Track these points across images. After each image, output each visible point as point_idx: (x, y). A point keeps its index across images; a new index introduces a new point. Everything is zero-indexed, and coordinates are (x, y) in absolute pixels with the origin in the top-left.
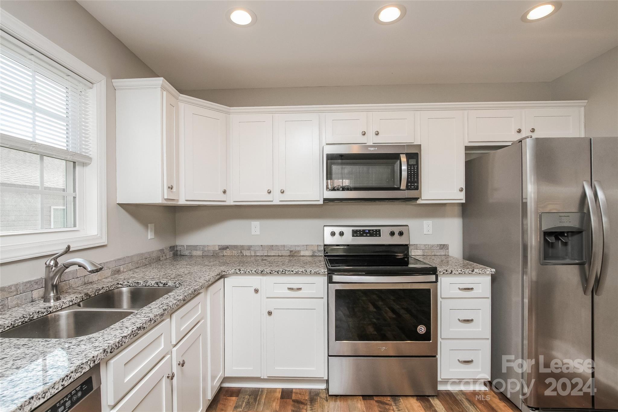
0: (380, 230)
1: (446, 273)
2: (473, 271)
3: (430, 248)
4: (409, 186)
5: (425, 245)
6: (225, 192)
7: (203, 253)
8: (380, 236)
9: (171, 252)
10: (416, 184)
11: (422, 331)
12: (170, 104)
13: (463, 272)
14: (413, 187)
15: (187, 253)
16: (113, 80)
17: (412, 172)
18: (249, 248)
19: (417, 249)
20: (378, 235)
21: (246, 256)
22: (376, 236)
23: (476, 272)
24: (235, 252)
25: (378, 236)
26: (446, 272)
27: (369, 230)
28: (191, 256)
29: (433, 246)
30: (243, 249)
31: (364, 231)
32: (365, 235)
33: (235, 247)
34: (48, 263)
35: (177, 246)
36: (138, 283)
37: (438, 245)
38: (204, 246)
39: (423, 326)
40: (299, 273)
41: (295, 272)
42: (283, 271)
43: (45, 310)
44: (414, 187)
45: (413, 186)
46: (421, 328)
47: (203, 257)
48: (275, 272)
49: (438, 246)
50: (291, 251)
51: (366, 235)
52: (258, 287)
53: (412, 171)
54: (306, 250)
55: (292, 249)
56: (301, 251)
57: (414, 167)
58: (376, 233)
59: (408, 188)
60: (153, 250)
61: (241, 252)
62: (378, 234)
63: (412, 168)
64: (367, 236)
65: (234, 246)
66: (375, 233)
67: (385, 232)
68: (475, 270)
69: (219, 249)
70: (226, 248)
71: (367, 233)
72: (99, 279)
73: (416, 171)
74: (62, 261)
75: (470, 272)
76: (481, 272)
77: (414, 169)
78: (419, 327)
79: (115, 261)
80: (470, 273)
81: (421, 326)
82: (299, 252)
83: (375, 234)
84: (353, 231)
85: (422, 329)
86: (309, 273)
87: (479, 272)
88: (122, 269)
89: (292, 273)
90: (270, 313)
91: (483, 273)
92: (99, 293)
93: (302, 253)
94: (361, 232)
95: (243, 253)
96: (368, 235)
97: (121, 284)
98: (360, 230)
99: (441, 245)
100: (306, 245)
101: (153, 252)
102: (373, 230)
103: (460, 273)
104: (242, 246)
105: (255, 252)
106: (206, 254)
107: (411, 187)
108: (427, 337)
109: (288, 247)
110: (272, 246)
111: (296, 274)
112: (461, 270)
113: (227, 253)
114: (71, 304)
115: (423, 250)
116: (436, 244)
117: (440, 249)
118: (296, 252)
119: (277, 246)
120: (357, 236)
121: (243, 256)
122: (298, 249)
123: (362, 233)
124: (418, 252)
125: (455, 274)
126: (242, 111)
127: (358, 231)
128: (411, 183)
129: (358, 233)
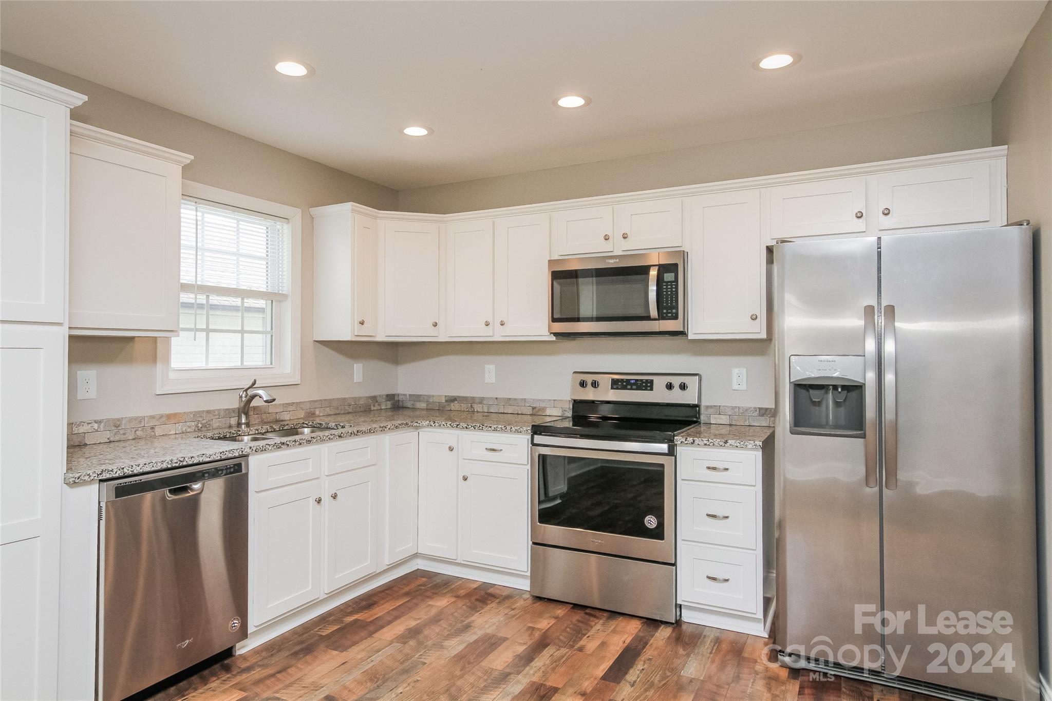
0: (652, 381)
1: (686, 442)
2: (726, 442)
3: (741, 413)
4: (665, 313)
5: (733, 408)
6: (435, 325)
7: (427, 405)
8: (652, 389)
9: (388, 402)
10: (674, 311)
11: (651, 524)
12: (364, 227)
13: (711, 442)
14: (670, 315)
15: (409, 404)
16: (310, 209)
17: (669, 293)
18: (481, 401)
19: (720, 414)
20: (649, 388)
21: (478, 412)
22: (646, 389)
23: (730, 445)
24: (464, 406)
25: (649, 390)
26: (686, 440)
27: (637, 380)
28: (414, 409)
29: (746, 411)
30: (474, 403)
31: (628, 381)
32: (629, 387)
33: (464, 399)
34: (241, 394)
35: (399, 395)
36: (321, 424)
37: (755, 408)
38: (429, 396)
39: (653, 517)
40: (498, 429)
41: (493, 429)
42: (480, 426)
43: (235, 432)
44: (672, 316)
45: (669, 313)
46: (650, 520)
47: (427, 409)
48: (472, 426)
49: (756, 411)
50: (534, 408)
51: (632, 387)
52: (454, 445)
53: (669, 291)
54: (554, 407)
55: (534, 406)
56: (546, 409)
57: (671, 285)
58: (647, 385)
59: (661, 317)
60: (361, 395)
61: (471, 406)
62: (649, 386)
63: (669, 287)
64: (631, 389)
65: (464, 397)
66: (644, 384)
67: (659, 383)
68: (730, 442)
69: (446, 401)
70: (452, 400)
71: (632, 385)
72: (291, 419)
73: (674, 291)
74: (250, 392)
75: (721, 443)
76: (738, 444)
77: (672, 288)
78: (647, 518)
79: (311, 402)
80: (721, 446)
81: (650, 516)
82: (544, 409)
83: (644, 386)
84: (613, 380)
85: (651, 522)
86: (509, 431)
87: (735, 444)
88: (317, 413)
89: (490, 429)
90: (465, 479)
91: (742, 446)
92: (284, 428)
93: (548, 412)
94: (625, 382)
95: (474, 408)
96: (634, 387)
97: (306, 424)
98: (622, 380)
99: (760, 409)
100: (554, 400)
101: (360, 398)
102: (641, 380)
103: (705, 445)
104: (473, 398)
105: (489, 406)
106: (430, 406)
107: (667, 315)
108: (658, 533)
109: (530, 402)
110: (510, 399)
111: (495, 430)
112: (707, 439)
113: (455, 406)
114: (257, 432)
115: (730, 416)
116: (751, 407)
117: (759, 416)
118: (539, 410)
119: (515, 399)
120: (617, 388)
121: (473, 412)
122: (543, 405)
123: (625, 384)
124: (721, 419)
125: (698, 444)
126: (464, 217)
127: (620, 382)
128: (667, 308)
129: (620, 384)
